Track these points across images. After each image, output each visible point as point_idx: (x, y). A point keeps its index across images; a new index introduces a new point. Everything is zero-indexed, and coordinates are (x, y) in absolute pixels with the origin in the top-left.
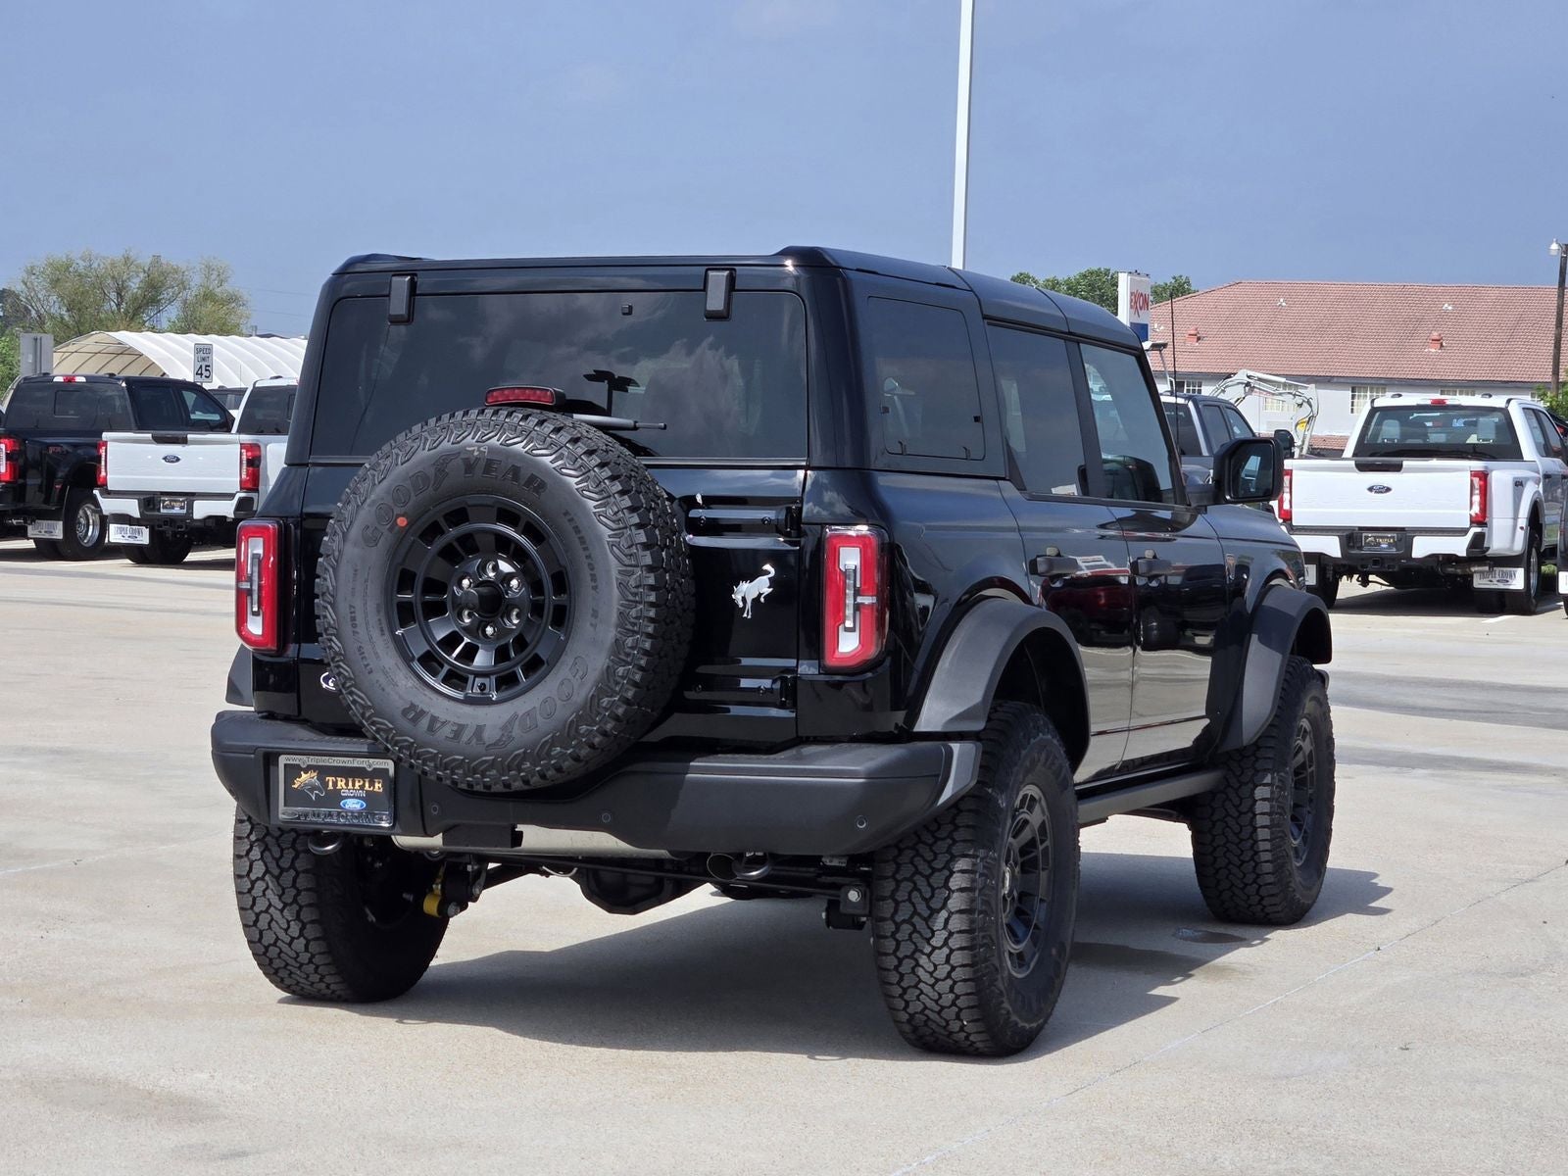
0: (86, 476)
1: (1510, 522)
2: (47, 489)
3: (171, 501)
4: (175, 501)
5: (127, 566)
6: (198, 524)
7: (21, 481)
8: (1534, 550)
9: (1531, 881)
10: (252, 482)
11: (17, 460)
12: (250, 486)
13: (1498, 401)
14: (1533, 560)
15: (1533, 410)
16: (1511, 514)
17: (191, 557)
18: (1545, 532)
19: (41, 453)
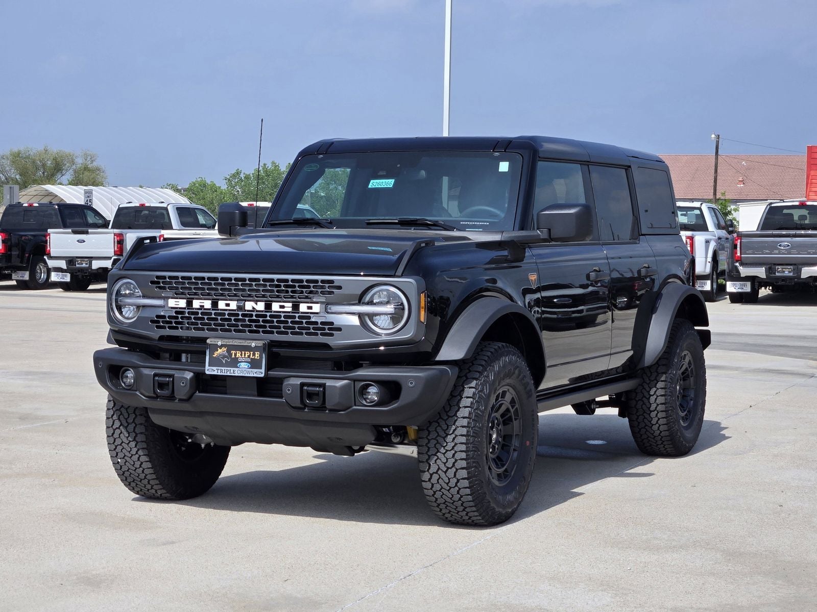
0: (40, 250)
1: (704, 259)
2: (21, 257)
3: (81, 261)
4: (83, 261)
5: (61, 292)
6: (94, 271)
7: (9, 253)
8: (715, 272)
9: (736, 415)
10: (120, 251)
11: (7, 243)
12: (119, 253)
13: (696, 204)
14: (715, 277)
15: (712, 208)
16: (704, 255)
17: (91, 287)
18: (719, 265)
19: (18, 240)
